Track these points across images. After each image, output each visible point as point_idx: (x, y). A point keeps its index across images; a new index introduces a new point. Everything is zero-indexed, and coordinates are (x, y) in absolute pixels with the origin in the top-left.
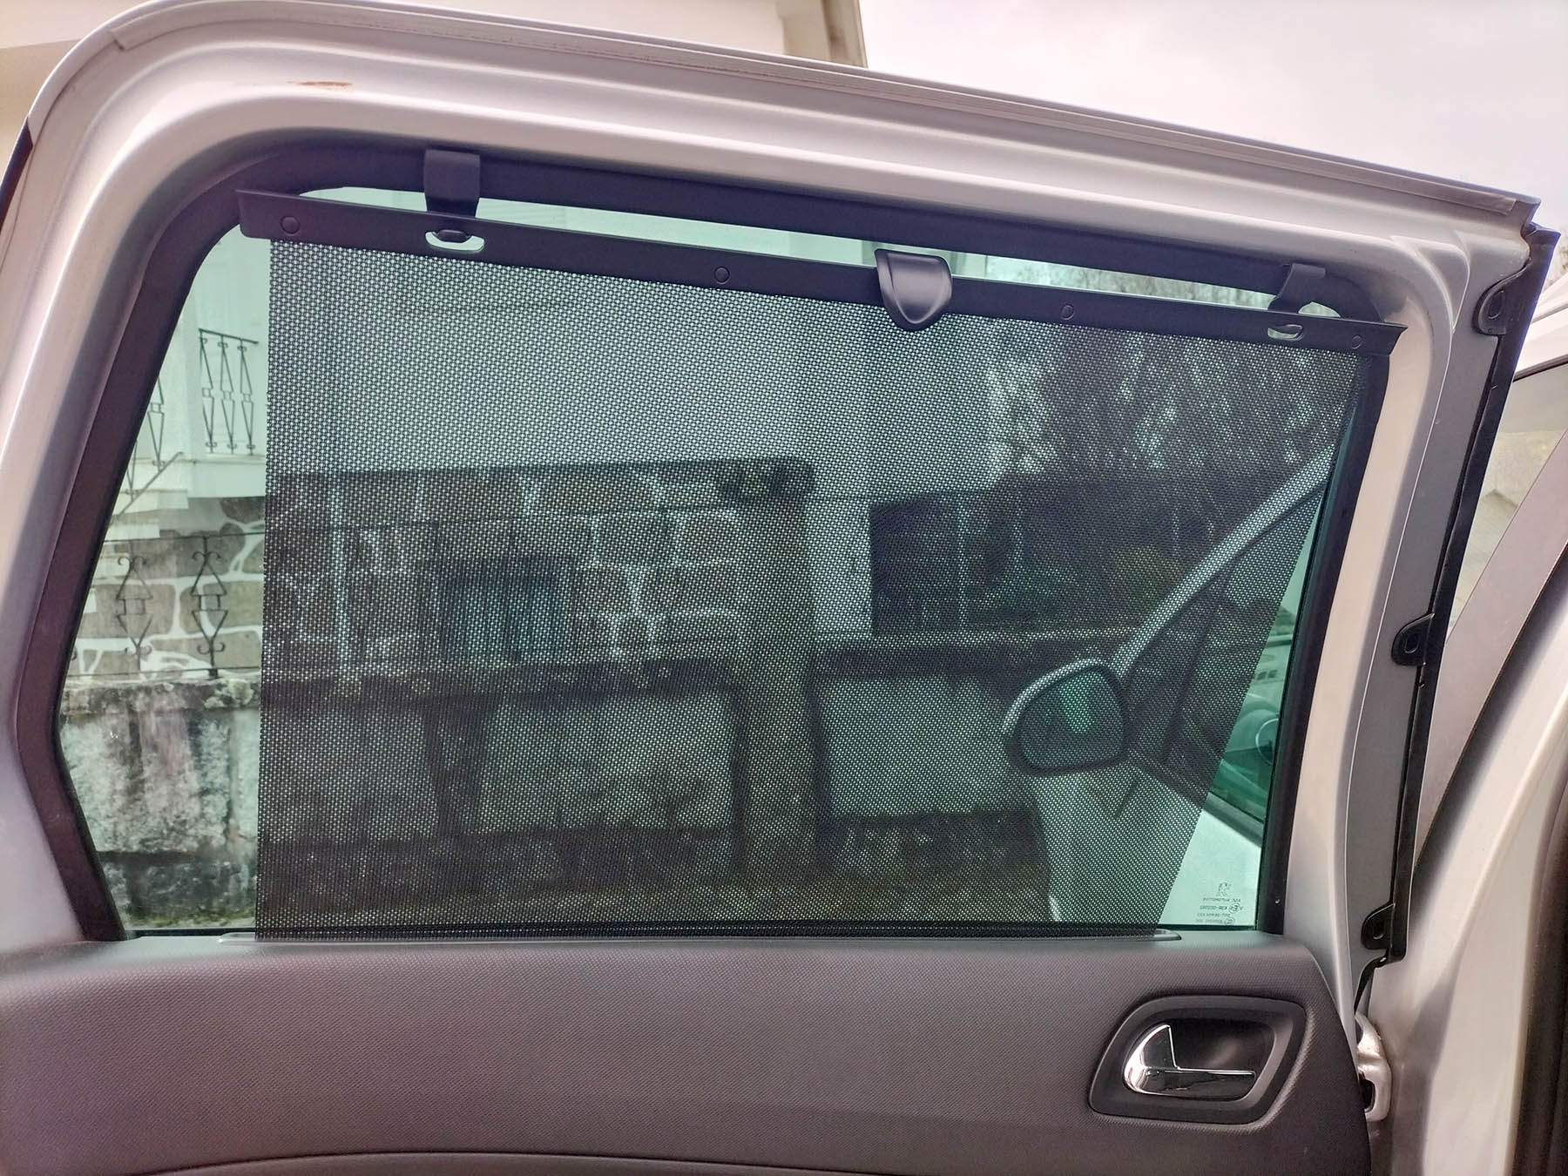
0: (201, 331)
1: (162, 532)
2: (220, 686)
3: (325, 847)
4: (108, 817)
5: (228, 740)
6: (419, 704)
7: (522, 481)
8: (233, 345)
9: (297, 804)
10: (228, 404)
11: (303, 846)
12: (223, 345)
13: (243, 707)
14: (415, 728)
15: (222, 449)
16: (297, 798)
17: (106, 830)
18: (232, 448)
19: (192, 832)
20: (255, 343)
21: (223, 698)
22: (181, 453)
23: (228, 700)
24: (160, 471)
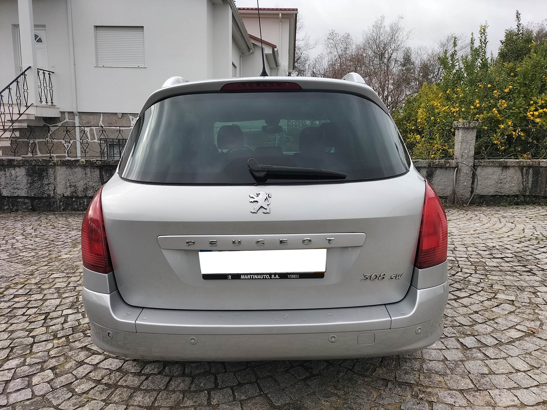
0: (38, 69)
1: (28, 126)
2: (53, 160)
3: (77, 197)
4: (26, 188)
5: (54, 173)
6: (98, 167)
7: (131, 117)
8: (47, 73)
9: (70, 187)
10: (46, 90)
11: (72, 197)
12: (44, 73)
13: (58, 165)
14: (97, 172)
15: (44, 103)
16: (70, 186)
17: (26, 191)
18: (47, 103)
19: (46, 192)
20: (53, 73)
21: (53, 163)
22: (33, 104)
23: (54, 163)
24: (27, 109)
